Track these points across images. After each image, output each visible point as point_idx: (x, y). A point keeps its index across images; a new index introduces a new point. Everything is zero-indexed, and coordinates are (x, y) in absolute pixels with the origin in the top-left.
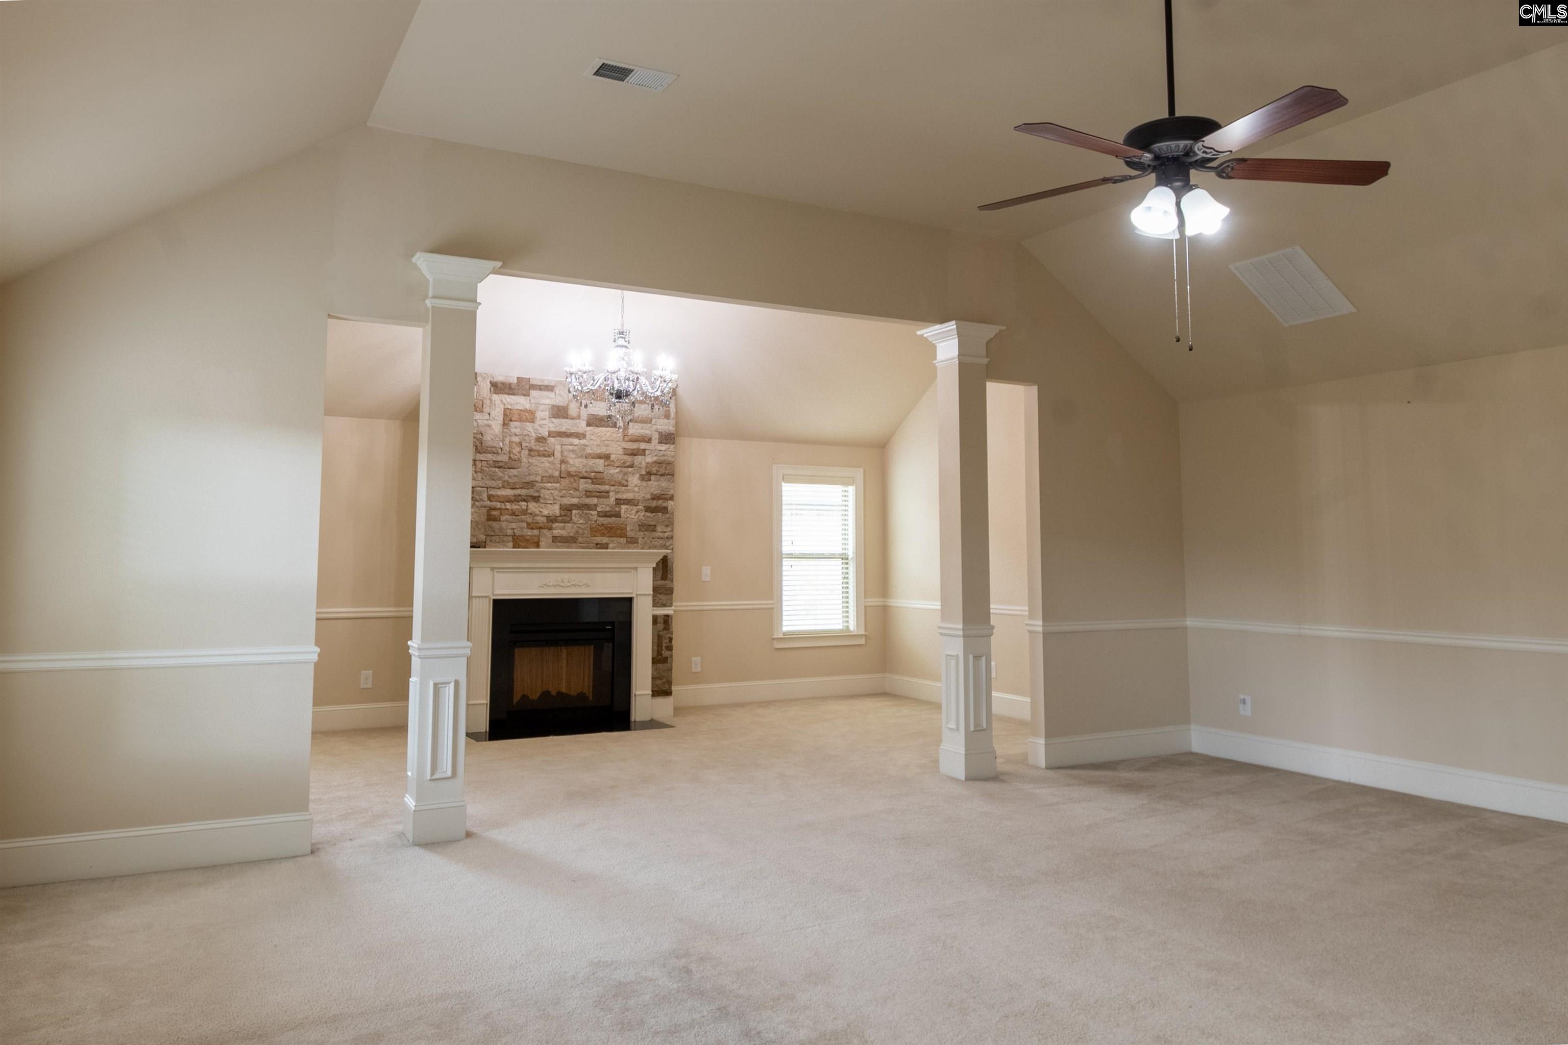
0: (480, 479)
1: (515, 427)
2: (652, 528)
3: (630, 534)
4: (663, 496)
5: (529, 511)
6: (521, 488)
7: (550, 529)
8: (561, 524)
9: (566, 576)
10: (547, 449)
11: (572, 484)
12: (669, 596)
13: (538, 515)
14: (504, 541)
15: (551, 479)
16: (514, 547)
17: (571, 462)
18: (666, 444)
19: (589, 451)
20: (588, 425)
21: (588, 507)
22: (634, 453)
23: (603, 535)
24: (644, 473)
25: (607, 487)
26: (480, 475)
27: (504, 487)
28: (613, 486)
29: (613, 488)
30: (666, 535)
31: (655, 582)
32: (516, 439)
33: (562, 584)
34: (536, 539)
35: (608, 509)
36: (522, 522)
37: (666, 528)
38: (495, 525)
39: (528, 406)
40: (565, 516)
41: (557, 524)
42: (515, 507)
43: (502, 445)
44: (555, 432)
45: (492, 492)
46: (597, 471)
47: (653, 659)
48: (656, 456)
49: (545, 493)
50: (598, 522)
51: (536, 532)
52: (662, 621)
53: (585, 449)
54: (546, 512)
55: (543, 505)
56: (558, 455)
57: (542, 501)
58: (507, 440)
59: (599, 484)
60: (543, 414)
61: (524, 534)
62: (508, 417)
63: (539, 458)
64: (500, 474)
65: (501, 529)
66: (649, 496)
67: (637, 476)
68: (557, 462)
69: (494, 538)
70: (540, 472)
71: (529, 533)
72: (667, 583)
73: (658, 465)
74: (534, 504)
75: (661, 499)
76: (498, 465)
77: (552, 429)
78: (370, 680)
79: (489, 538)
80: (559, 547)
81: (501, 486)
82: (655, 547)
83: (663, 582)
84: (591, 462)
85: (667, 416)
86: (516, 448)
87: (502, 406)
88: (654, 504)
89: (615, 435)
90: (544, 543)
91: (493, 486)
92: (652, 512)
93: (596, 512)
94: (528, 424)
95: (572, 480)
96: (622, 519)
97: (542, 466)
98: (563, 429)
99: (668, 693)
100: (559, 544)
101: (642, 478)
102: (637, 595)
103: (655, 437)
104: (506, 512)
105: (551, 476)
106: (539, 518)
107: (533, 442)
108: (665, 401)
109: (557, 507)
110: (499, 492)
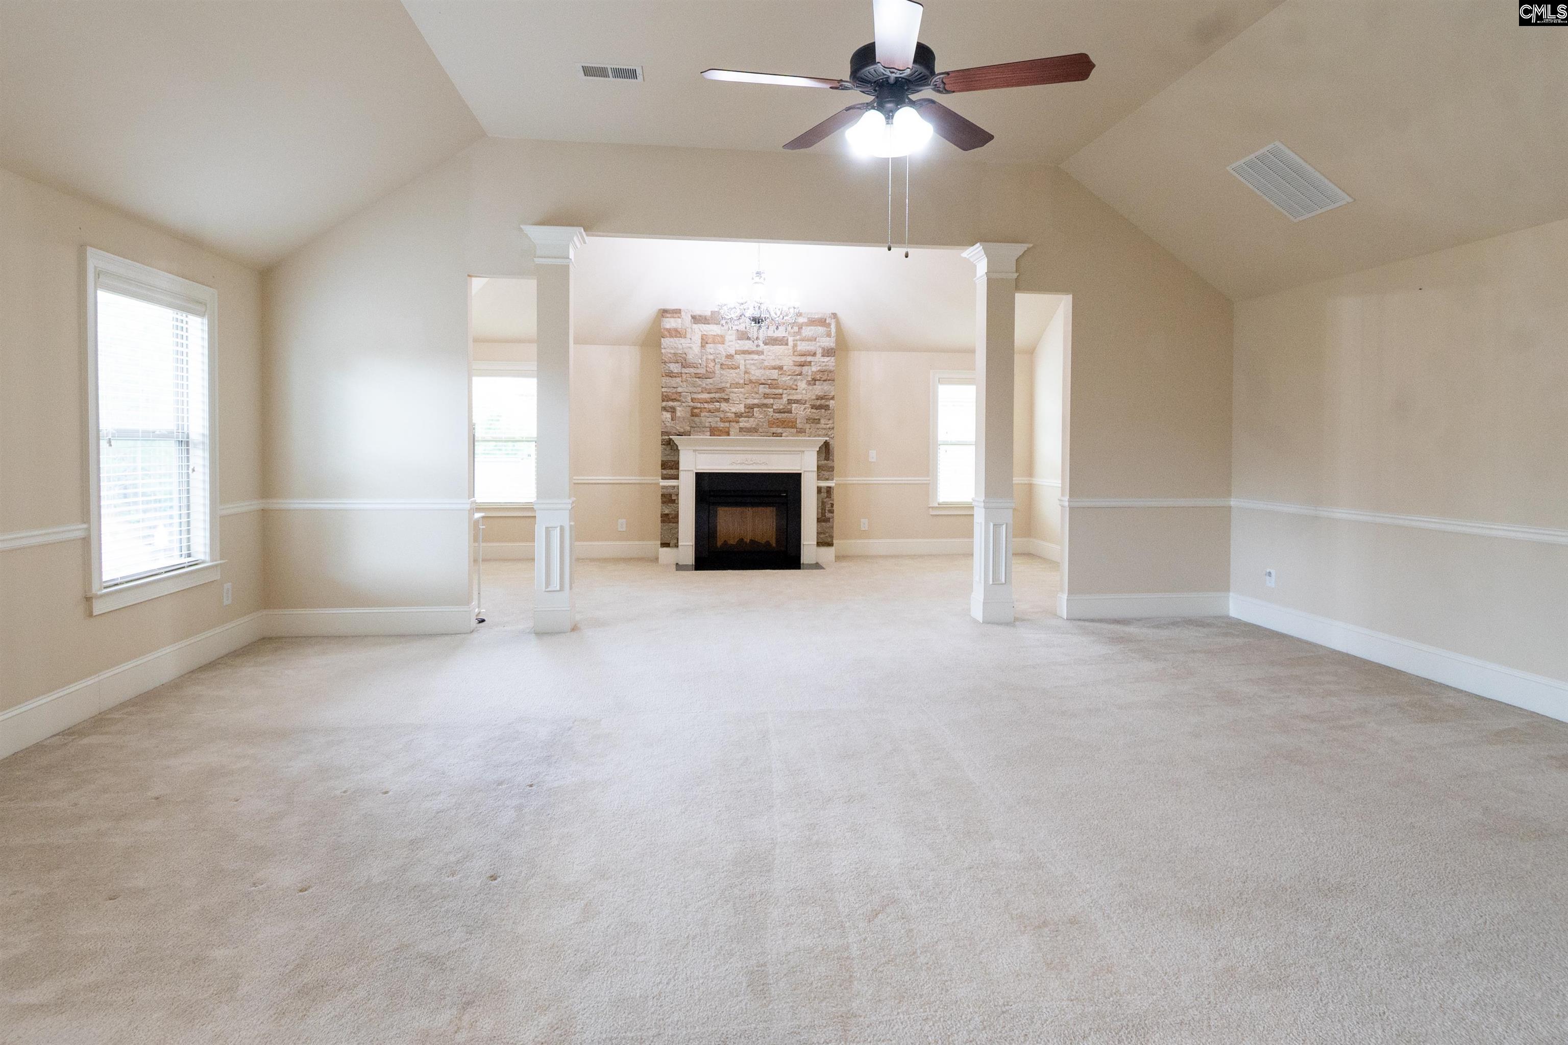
0: (685, 386)
1: (710, 348)
2: (817, 421)
3: (799, 426)
4: (826, 397)
5: (721, 409)
6: (715, 392)
7: (738, 422)
8: (746, 419)
9: (749, 456)
10: (734, 363)
11: (753, 388)
12: (832, 473)
13: (728, 412)
14: (703, 431)
15: (737, 385)
16: (711, 436)
17: (753, 372)
18: (828, 357)
19: (766, 364)
20: (766, 344)
21: (766, 405)
22: (802, 365)
23: (778, 427)
24: (810, 379)
25: (780, 391)
26: (685, 383)
27: (702, 392)
28: (786, 389)
29: (785, 391)
30: (828, 426)
31: (819, 462)
32: (711, 357)
33: (746, 463)
34: (727, 429)
35: (781, 407)
36: (716, 417)
37: (829, 421)
38: (696, 419)
39: (719, 332)
40: (748, 412)
41: (743, 418)
42: (711, 406)
43: (700, 361)
44: (740, 350)
45: (695, 396)
46: (772, 379)
47: (818, 519)
48: (820, 366)
49: (732, 396)
50: (774, 417)
51: (727, 424)
52: (825, 491)
53: (763, 363)
54: (734, 410)
55: (732, 405)
56: (742, 367)
57: (731, 401)
58: (704, 358)
59: (774, 388)
60: (731, 337)
61: (718, 426)
62: (704, 342)
63: (728, 370)
64: (700, 383)
65: (701, 423)
66: (814, 397)
67: (805, 382)
68: (742, 373)
69: (696, 429)
70: (729, 381)
71: (722, 425)
72: (829, 463)
73: (821, 373)
74: (726, 404)
75: (824, 399)
76: (698, 376)
77: (738, 349)
78: (624, 526)
79: (693, 429)
80: (744, 436)
81: (700, 391)
82: (819, 436)
83: (826, 462)
84: (768, 372)
85: (829, 335)
86: (712, 363)
87: (700, 334)
88: (818, 403)
89: (786, 351)
90: (733, 433)
91: (694, 391)
92: (816, 409)
93: (772, 410)
94: (720, 345)
95: (754, 386)
96: (793, 415)
97: (731, 376)
98: (746, 348)
99: (830, 544)
100: (744, 433)
101: (809, 383)
102: (805, 471)
103: (819, 352)
104: (705, 410)
105: (738, 383)
106: (729, 414)
107: (723, 359)
108: (827, 322)
109: (742, 406)
110: (700, 396)
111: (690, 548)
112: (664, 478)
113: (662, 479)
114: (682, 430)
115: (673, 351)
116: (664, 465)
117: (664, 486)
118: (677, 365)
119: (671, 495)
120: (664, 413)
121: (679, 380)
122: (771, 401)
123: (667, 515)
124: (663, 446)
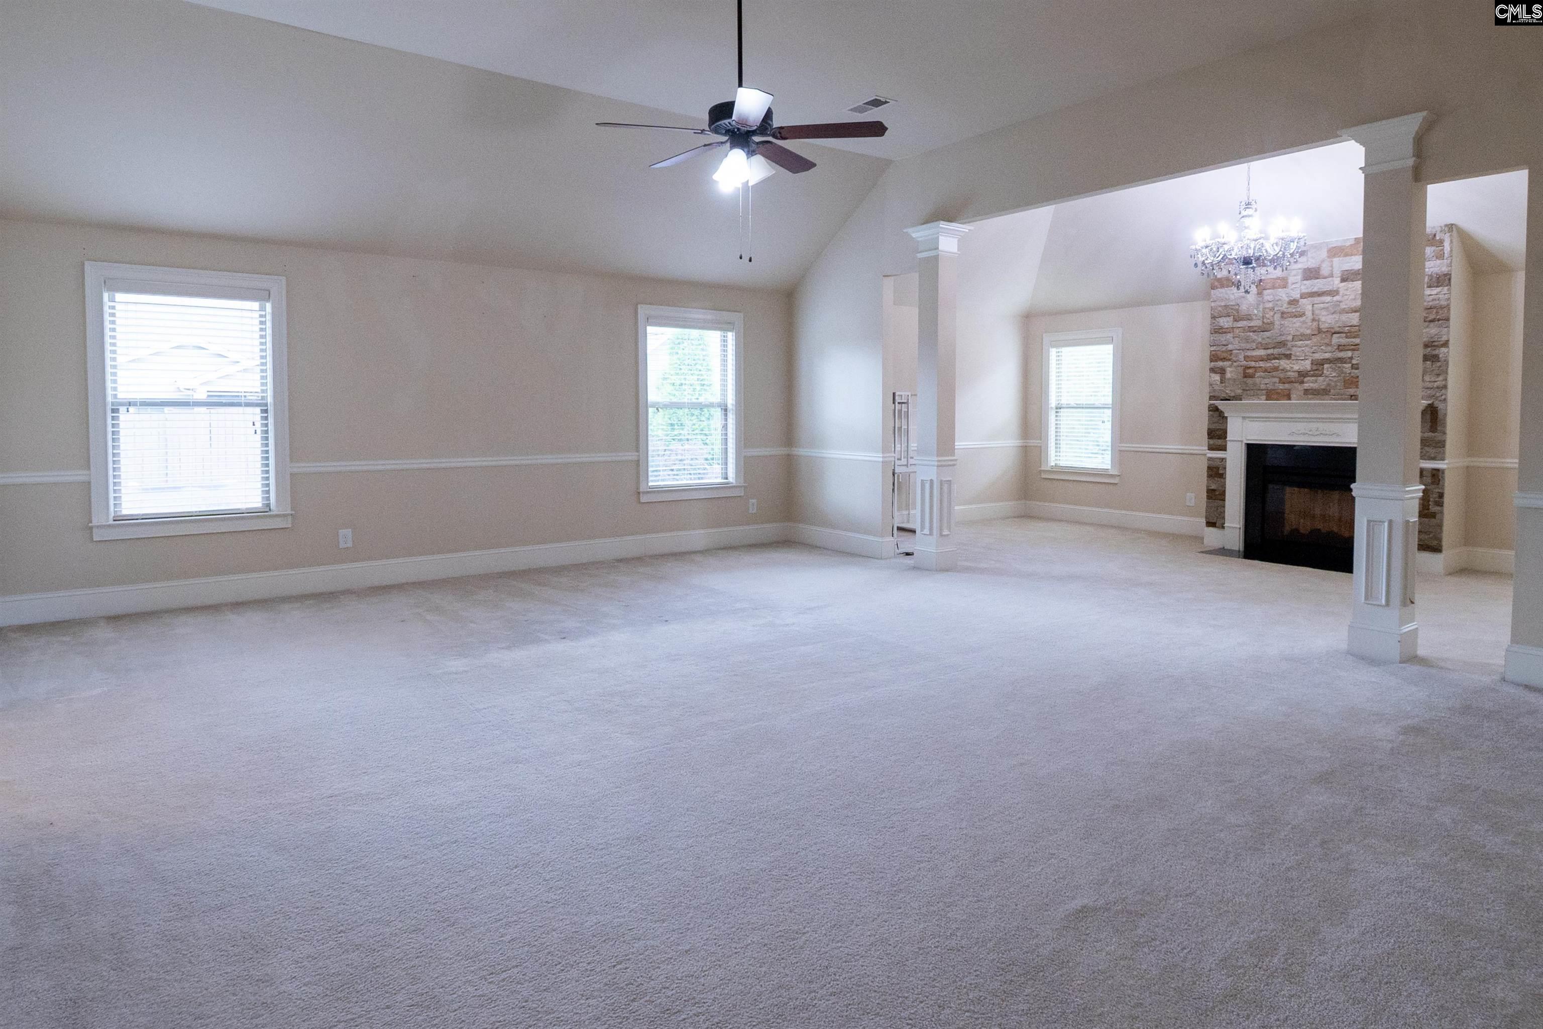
0: (1237, 343)
1: (1268, 295)
4: (1434, 344)
5: (1281, 368)
6: (1274, 348)
7: (1302, 382)
8: (1313, 378)
9: (1314, 426)
10: (1299, 310)
11: (1324, 340)
12: (1440, 450)
13: (1290, 371)
14: (1258, 395)
15: (1303, 337)
16: (1267, 400)
17: (1323, 319)
18: (1437, 287)
19: (1343, 306)
20: (1342, 281)
21: (1341, 360)
26: (1237, 339)
27: (1257, 348)
30: (1436, 384)
31: (1424, 433)
32: (1270, 305)
33: (1311, 433)
34: (1286, 392)
36: (1273, 377)
37: (1438, 378)
38: (1250, 381)
39: (1279, 274)
40: (1316, 370)
41: (1309, 378)
42: (1268, 365)
43: (1256, 312)
44: (1308, 293)
45: (1249, 353)
46: (1350, 325)
48: (1425, 301)
49: (1296, 351)
50: (1352, 375)
51: (1287, 386)
52: (1430, 475)
53: (1339, 305)
54: (1296, 368)
55: (1294, 362)
56: (1309, 314)
57: (1293, 357)
58: (1261, 306)
59: (1354, 337)
60: (1295, 277)
61: (1276, 388)
62: (1262, 287)
63: (1291, 319)
64: (1256, 337)
65: (1255, 384)
68: (1309, 321)
69: (1248, 392)
70: (1292, 332)
71: (1281, 386)
72: (1437, 436)
73: (1426, 311)
74: (1287, 361)
75: (1429, 347)
76: (1252, 330)
77: (1303, 291)
78: (1193, 501)
79: (1245, 392)
80: (1310, 399)
81: (1255, 347)
83: (1431, 434)
84: (1344, 317)
85: (1442, 256)
86: (1270, 312)
87: (1256, 278)
90: (1295, 396)
91: (1247, 348)
93: (1350, 365)
94: (1280, 290)
95: (1324, 336)
97: (1294, 326)
98: (1315, 289)
99: (1437, 550)
100: (1310, 396)
104: (1260, 369)
105: (1302, 335)
106: (1289, 373)
107: (1285, 305)
108: (1438, 238)
109: (1308, 363)
110: (1255, 353)
111: (1238, 530)
112: (1211, 448)
113: (1209, 450)
114: (1233, 394)
115: (1223, 304)
116: (1212, 434)
117: (1211, 458)
118: (1228, 319)
119: (1218, 468)
120: (1213, 375)
121: (1229, 336)
122: (1349, 354)
123: (1214, 490)
124: (1211, 412)
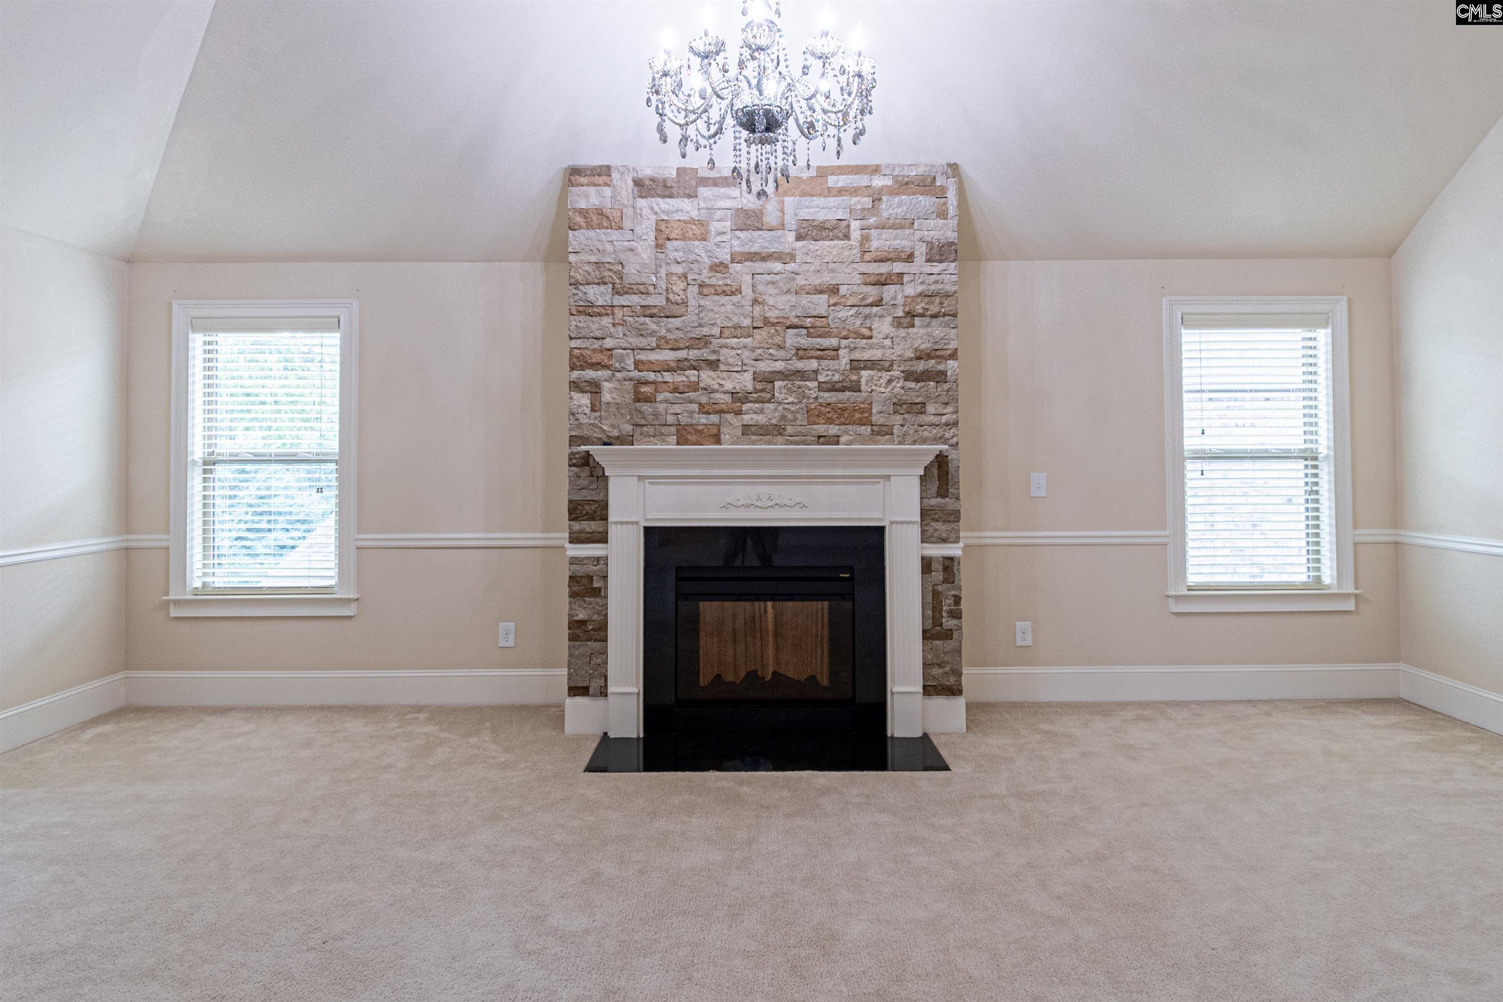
0: (621, 335)
1: (675, 249)
2: (920, 408)
3: (876, 419)
4: (938, 353)
5: (702, 385)
6: (688, 348)
7: (739, 413)
8: (757, 405)
9: (764, 490)
10: (729, 282)
11: (772, 337)
12: (952, 525)
13: (717, 391)
14: (662, 434)
15: (737, 331)
16: (678, 444)
17: (771, 302)
18: (940, 261)
19: (801, 281)
20: (799, 238)
21: (801, 375)
22: (881, 282)
23: (830, 421)
24: (901, 314)
25: (834, 342)
26: (620, 328)
27: (658, 347)
28: (846, 338)
29: (844, 342)
30: (944, 419)
31: (926, 501)
32: (679, 269)
33: (759, 504)
34: (714, 430)
35: (837, 377)
36: (691, 402)
37: (945, 408)
38: (646, 407)
39: (694, 214)
40: (762, 391)
41: (749, 405)
42: (679, 378)
43: (654, 279)
44: (743, 253)
45: (643, 356)
46: (815, 314)
47: (924, 631)
48: (922, 283)
49: (727, 355)
50: (820, 401)
51: (714, 418)
52: (941, 568)
53: (794, 279)
54: (729, 386)
55: (725, 374)
56: (747, 291)
57: (722, 367)
58: (663, 272)
59: (820, 336)
60: (720, 225)
61: (694, 422)
62: (664, 234)
63: (716, 298)
64: (654, 327)
65: (656, 415)
66: (910, 354)
67: (889, 319)
68: (747, 303)
69: (645, 429)
70: (719, 321)
71: (703, 419)
72: (948, 502)
73: (926, 300)
74: (711, 373)
75: (932, 358)
76: (649, 312)
77: (737, 249)
78: (512, 636)
79: (638, 429)
80: (753, 443)
81: (654, 345)
82: (924, 441)
83: (939, 500)
84: (805, 300)
85: (942, 214)
86: (679, 283)
87: (653, 218)
88: (921, 366)
89: (846, 253)
90: (727, 436)
91: (641, 346)
92: (917, 381)
93: (816, 384)
94: (696, 243)
95: (773, 331)
96: (864, 395)
97: (722, 310)
98: (755, 248)
99: (954, 691)
100: (754, 438)
101: (898, 323)
102: (892, 523)
103: (921, 251)
104: (665, 386)
105: (737, 327)
106: (717, 396)
107: (705, 272)
108: (938, 184)
109: (748, 377)
110: (654, 356)
111: (636, 697)
112: (576, 539)
113: (570, 542)
114: (615, 433)
115: (593, 259)
116: (576, 511)
117: (576, 558)
118: (602, 288)
119: (590, 578)
120: (576, 395)
121: (606, 321)
122: (814, 364)
123: (583, 622)
124: (574, 468)
